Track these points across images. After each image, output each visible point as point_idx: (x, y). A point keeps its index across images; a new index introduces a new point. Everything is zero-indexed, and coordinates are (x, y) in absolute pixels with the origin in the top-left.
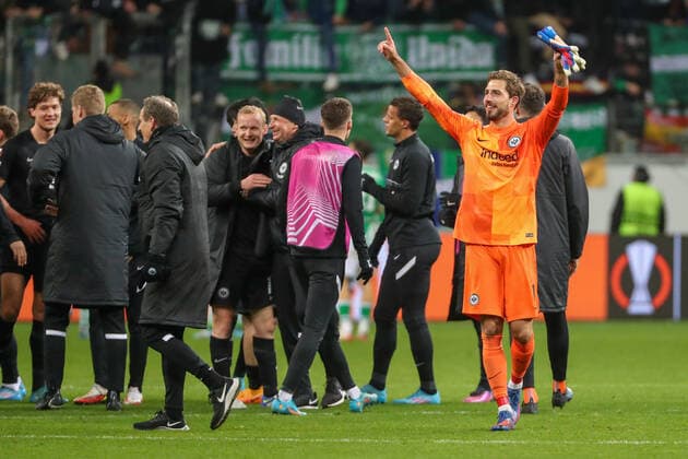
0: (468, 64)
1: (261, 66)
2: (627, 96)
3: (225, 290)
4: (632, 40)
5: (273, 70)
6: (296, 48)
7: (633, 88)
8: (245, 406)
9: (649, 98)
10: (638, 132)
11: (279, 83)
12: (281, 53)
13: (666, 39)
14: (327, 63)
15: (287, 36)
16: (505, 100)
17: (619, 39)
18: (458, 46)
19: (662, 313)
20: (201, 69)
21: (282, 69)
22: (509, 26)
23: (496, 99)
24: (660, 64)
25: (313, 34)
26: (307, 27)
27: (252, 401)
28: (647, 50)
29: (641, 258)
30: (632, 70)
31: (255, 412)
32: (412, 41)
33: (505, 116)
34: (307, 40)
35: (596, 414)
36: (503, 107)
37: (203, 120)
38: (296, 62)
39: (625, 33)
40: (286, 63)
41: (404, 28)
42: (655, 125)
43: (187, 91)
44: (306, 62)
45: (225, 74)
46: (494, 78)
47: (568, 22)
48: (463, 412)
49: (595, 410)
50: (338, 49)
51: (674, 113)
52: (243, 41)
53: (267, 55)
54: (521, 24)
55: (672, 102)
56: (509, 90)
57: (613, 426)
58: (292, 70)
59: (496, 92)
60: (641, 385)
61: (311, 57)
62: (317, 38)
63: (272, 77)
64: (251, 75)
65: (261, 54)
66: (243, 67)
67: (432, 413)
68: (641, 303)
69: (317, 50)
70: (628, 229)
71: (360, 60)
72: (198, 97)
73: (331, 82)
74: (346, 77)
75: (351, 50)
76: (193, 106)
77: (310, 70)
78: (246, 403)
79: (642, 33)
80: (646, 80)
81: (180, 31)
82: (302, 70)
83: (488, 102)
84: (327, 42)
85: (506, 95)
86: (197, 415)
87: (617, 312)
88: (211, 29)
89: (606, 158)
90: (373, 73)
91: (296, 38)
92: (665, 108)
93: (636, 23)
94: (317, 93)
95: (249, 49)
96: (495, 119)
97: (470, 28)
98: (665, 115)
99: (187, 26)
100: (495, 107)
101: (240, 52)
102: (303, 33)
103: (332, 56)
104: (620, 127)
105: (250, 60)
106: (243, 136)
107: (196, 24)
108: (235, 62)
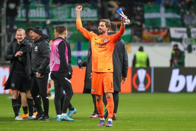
0: (89, 16)
1: (27, 17)
2: (137, 25)
3: (13, 84)
4: (139, 9)
5: (31, 18)
6: (38, 11)
7: (139, 23)
8: (23, 119)
9: (144, 26)
10: (140, 36)
11: (33, 22)
12: (33, 13)
13: (149, 8)
14: (47, 16)
15: (35, 8)
16: (105, 28)
17: (135, 8)
18: (86, 10)
19: (148, 91)
20: (9, 18)
21: (33, 18)
22: (102, 5)
23: (102, 28)
24: (147, 16)
25: (42, 7)
26: (41, 5)
27: (25, 118)
28: (143, 11)
29: (142, 74)
30: (138, 17)
31: (26, 121)
32: (72, 9)
33: (104, 33)
34: (41, 9)
35: (128, 121)
36: (104, 30)
37: (10, 33)
38: (38, 15)
39: (136, 6)
40: (35, 16)
41: (70, 5)
42: (145, 34)
43: (5, 24)
44: (41, 16)
45: (16, 19)
46: (102, 21)
47: (119, 3)
48: (88, 121)
49: (128, 120)
50: (50, 12)
51: (151, 30)
52: (22, 9)
53: (29, 14)
54: (105, 4)
55: (151, 27)
56: (106, 25)
57: (134, 124)
58: (36, 18)
59: (102, 26)
60: (142, 112)
61: (42, 14)
62: (44, 9)
63: (30, 20)
64: (24, 20)
65: (27, 13)
66: (22, 17)
67: (79, 121)
68: (142, 88)
69: (44, 12)
70: (137, 65)
71: (57, 15)
72: (8, 26)
73: (48, 22)
74: (53, 20)
75: (54, 12)
76: (7, 29)
77: (42, 18)
78: (23, 118)
79: (142, 6)
80: (143, 20)
81: (3, 7)
82: (39, 18)
83: (100, 29)
84: (47, 10)
85: (105, 27)
86: (9, 122)
87: (134, 90)
88: (12, 6)
89: (131, 44)
90: (61, 19)
91: (38, 8)
92: (148, 29)
93: (140, 3)
94: (44, 25)
95: (23, 12)
96: (101, 34)
97: (90, 5)
98: (149, 31)
99: (5, 5)
100: (102, 30)
101: (21, 13)
102: (40, 7)
103: (49, 14)
104: (135, 34)
105: (24, 15)
106: (18, 38)
107: (8, 4)
108: (19, 16)
